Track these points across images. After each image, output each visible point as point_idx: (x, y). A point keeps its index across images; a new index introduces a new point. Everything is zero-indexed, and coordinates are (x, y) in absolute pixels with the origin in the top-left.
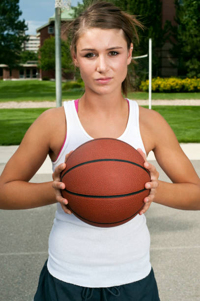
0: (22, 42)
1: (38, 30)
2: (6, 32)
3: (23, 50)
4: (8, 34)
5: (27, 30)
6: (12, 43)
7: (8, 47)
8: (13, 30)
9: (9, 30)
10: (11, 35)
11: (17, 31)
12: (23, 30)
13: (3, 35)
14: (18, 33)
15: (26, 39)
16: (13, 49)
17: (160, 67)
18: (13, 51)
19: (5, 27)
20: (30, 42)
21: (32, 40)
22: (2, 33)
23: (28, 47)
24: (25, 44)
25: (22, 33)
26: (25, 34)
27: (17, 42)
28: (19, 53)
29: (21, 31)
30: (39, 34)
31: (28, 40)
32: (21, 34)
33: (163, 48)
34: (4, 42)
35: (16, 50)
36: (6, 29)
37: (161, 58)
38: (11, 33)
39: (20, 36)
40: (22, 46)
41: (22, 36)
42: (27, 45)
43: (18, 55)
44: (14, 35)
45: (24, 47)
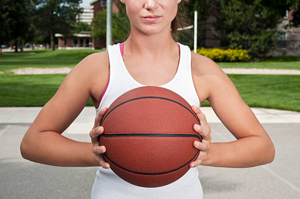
0: (77, 14)
1: (92, 3)
2: (62, 5)
3: (77, 21)
4: (63, 6)
5: (82, 2)
6: (67, 14)
7: (63, 18)
8: (68, 3)
9: (64, 2)
10: (67, 7)
11: (72, 4)
12: (78, 3)
13: (59, 7)
14: (73, 6)
15: (80, 11)
16: (68, 20)
17: (204, 38)
18: (68, 22)
20: (84, 14)
21: (86, 12)
22: (58, 5)
23: (82, 19)
24: (79, 16)
25: (77, 5)
26: (79, 6)
27: (72, 14)
28: (74, 24)
29: (76, 4)
30: (93, 7)
31: (82, 12)
32: (75, 7)
33: (207, 21)
34: (60, 14)
35: (70, 21)
36: (61, 2)
37: (205, 30)
38: (67, 5)
39: (75, 8)
40: (77, 17)
41: (77, 9)
42: (81, 17)
43: (73, 25)
44: (70, 7)
45: (79, 19)
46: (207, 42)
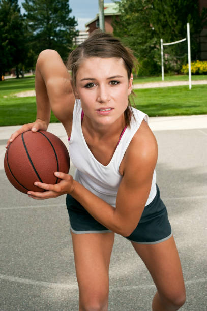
0: (73, 37)
1: (87, 24)
2: (58, 29)
3: (74, 44)
4: (60, 30)
5: (77, 25)
6: (64, 38)
7: (61, 42)
8: (64, 27)
9: (60, 26)
10: (63, 31)
11: (68, 27)
12: (73, 26)
13: (55, 31)
14: (69, 30)
15: (76, 34)
16: (65, 43)
17: (200, 51)
18: (65, 45)
19: (57, 24)
20: (80, 37)
21: (82, 35)
22: (55, 30)
23: (79, 42)
24: (76, 39)
25: (73, 29)
26: (75, 29)
27: (68, 37)
28: (71, 47)
29: (72, 27)
30: (88, 29)
31: (78, 35)
32: (71, 30)
33: (202, 34)
34: (57, 38)
35: (67, 44)
36: (58, 26)
37: (200, 43)
38: (63, 29)
39: (71, 31)
40: (74, 40)
41: (73, 31)
43: (70, 48)
44: (66, 31)
45: (75, 42)
46: (203, 55)
